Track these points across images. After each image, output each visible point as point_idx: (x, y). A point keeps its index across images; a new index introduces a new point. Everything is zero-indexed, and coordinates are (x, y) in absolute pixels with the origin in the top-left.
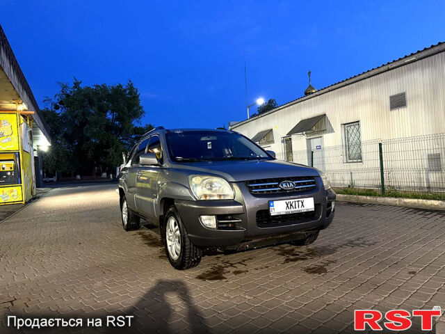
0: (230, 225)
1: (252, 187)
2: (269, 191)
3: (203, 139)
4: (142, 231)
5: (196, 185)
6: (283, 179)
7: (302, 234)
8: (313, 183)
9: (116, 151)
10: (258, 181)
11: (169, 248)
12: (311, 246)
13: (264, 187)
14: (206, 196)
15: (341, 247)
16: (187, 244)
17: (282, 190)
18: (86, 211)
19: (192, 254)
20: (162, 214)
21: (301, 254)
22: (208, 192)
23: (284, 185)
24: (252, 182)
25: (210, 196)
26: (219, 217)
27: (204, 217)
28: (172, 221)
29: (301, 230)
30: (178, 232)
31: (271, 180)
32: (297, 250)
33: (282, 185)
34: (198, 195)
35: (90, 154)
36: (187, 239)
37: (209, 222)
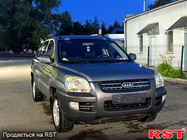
0: (88, 109)
1: (103, 85)
2: (115, 89)
3: (85, 44)
4: (44, 102)
5: (69, 82)
6: (125, 81)
7: (138, 116)
8: (148, 83)
9: (38, 33)
10: (108, 82)
11: (54, 118)
12: (151, 123)
13: (111, 86)
14: (74, 90)
15: (172, 125)
16: (62, 117)
17: (123, 88)
18: (12, 83)
19: (66, 124)
20: (52, 96)
21: (141, 128)
22: (75, 87)
23: (125, 85)
24: (104, 82)
25: (76, 89)
26: (81, 104)
27: (71, 103)
28: (56, 102)
29: (138, 113)
30: (58, 109)
31: (117, 82)
32: (140, 125)
33: (123, 85)
34: (69, 89)
35: (19, 34)
36: (63, 115)
37: (74, 106)
